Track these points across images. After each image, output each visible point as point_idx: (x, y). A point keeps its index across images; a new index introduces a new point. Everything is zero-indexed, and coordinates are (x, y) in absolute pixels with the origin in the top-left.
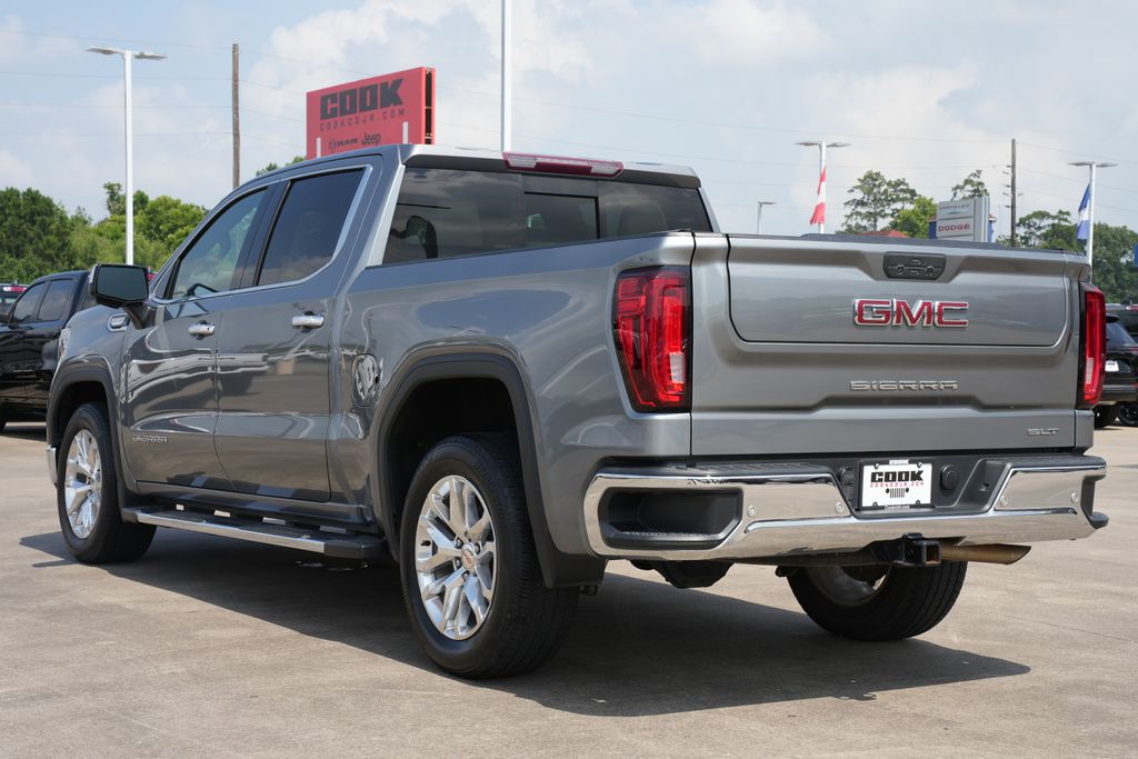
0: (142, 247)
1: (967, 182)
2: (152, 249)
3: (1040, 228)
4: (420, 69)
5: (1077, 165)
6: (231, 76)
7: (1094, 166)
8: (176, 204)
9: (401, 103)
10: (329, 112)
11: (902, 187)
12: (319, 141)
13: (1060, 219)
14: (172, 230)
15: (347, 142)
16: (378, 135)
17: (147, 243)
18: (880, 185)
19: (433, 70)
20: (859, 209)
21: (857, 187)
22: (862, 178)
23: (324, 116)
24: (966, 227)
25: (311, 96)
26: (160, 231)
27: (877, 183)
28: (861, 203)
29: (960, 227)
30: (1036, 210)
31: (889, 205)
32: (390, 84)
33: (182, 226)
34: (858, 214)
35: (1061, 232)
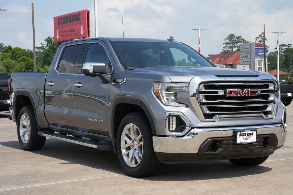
0: (10, 62)
1: (260, 36)
2: (13, 63)
3: (283, 49)
4: (85, 10)
5: (274, 33)
6: (32, 13)
7: (279, 33)
8: (20, 49)
9: (80, 20)
10: (60, 23)
11: (240, 38)
12: (58, 31)
13: (289, 46)
14: (19, 57)
15: (66, 31)
16: (74, 29)
17: (12, 61)
18: (234, 38)
19: (89, 10)
20: (228, 45)
21: (227, 39)
22: (228, 36)
23: (59, 24)
24: (248, 51)
25: (55, 19)
26: (16, 58)
27: (233, 37)
28: (228, 43)
29: (247, 51)
30: (282, 44)
31: (236, 44)
32: (77, 15)
33: (22, 56)
34: (228, 47)
35: (289, 50)
